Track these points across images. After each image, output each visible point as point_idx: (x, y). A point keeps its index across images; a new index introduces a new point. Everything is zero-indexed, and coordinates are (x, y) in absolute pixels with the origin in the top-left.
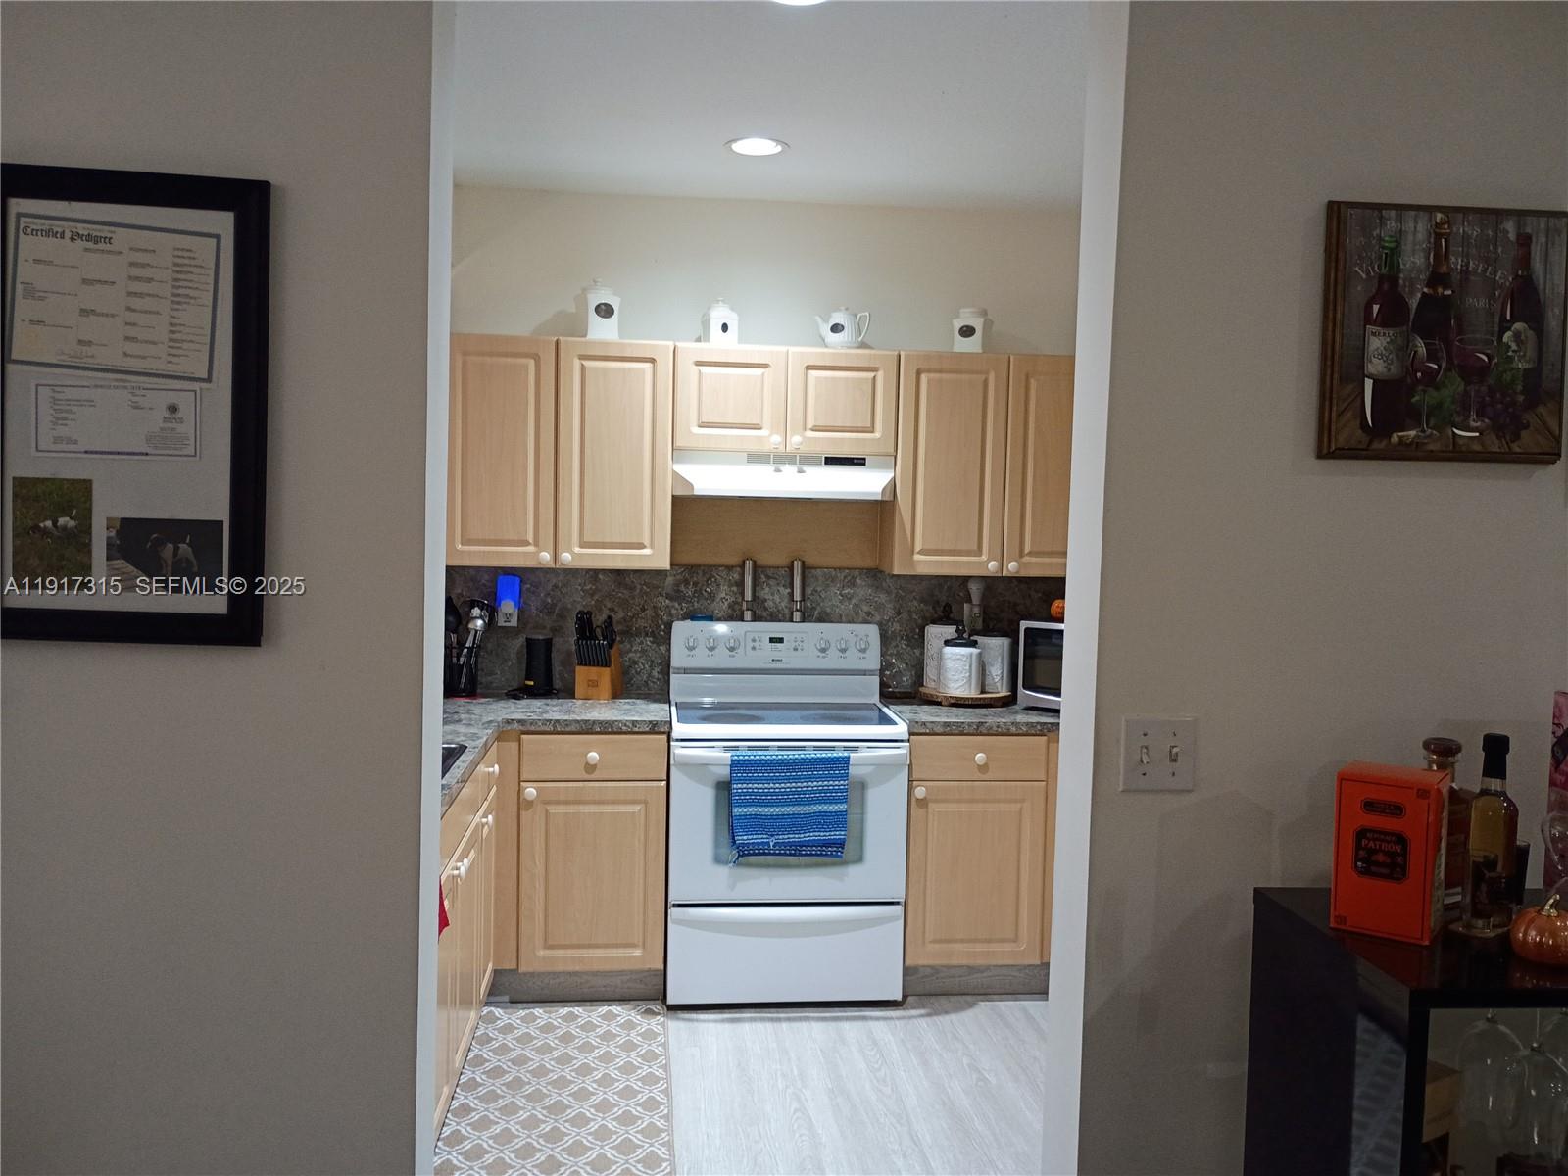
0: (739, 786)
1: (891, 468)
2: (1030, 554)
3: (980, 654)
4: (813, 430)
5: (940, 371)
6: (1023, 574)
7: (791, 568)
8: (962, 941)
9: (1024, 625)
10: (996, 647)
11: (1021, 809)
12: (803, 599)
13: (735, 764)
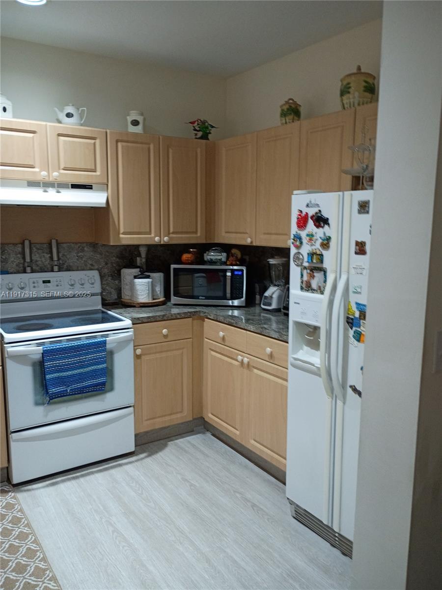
0: (49, 363)
1: (105, 191)
2: (173, 233)
3: (152, 282)
4: (64, 170)
5: (127, 142)
6: (171, 243)
7: (50, 244)
8: (159, 417)
9: (173, 266)
10: (158, 276)
11: (182, 353)
12: (59, 259)
13: (45, 353)
